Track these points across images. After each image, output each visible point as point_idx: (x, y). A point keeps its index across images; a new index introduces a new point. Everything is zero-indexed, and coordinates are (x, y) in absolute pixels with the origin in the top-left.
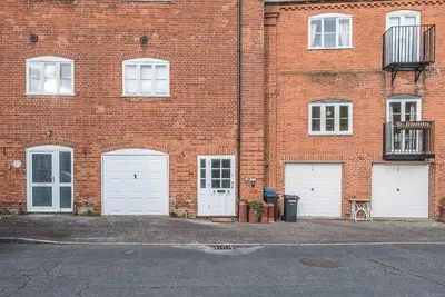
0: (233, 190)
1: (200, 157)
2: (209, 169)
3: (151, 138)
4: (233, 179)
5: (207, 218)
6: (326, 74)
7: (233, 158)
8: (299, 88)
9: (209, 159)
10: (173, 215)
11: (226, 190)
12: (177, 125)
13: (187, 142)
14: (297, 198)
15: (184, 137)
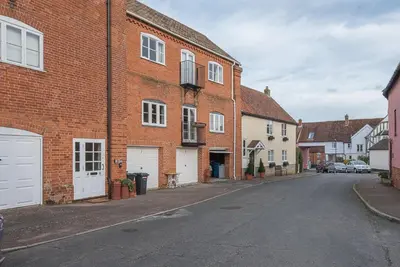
0: (103, 172)
1: (75, 140)
2: (83, 152)
3: (22, 115)
4: (103, 161)
5: (82, 201)
6: (152, 80)
7: (103, 142)
8: (136, 87)
9: (83, 142)
10: (49, 202)
11: (98, 172)
12: (52, 105)
13: (62, 124)
14: (147, 175)
15: (60, 119)
